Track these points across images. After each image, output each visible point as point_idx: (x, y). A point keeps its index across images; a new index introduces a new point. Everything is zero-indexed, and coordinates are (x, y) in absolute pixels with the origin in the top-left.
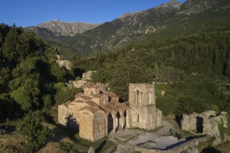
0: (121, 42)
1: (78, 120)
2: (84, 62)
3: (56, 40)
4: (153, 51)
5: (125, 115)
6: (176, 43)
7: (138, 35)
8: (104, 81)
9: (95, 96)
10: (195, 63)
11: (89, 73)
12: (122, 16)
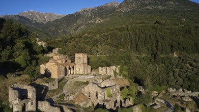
0: (80, 29)
1: (51, 71)
2: (54, 43)
3: (33, 26)
4: (98, 36)
5: (73, 68)
6: (112, 31)
7: (92, 24)
8: (65, 54)
9: (59, 60)
10: (122, 43)
11: (57, 49)
12: (80, 10)
